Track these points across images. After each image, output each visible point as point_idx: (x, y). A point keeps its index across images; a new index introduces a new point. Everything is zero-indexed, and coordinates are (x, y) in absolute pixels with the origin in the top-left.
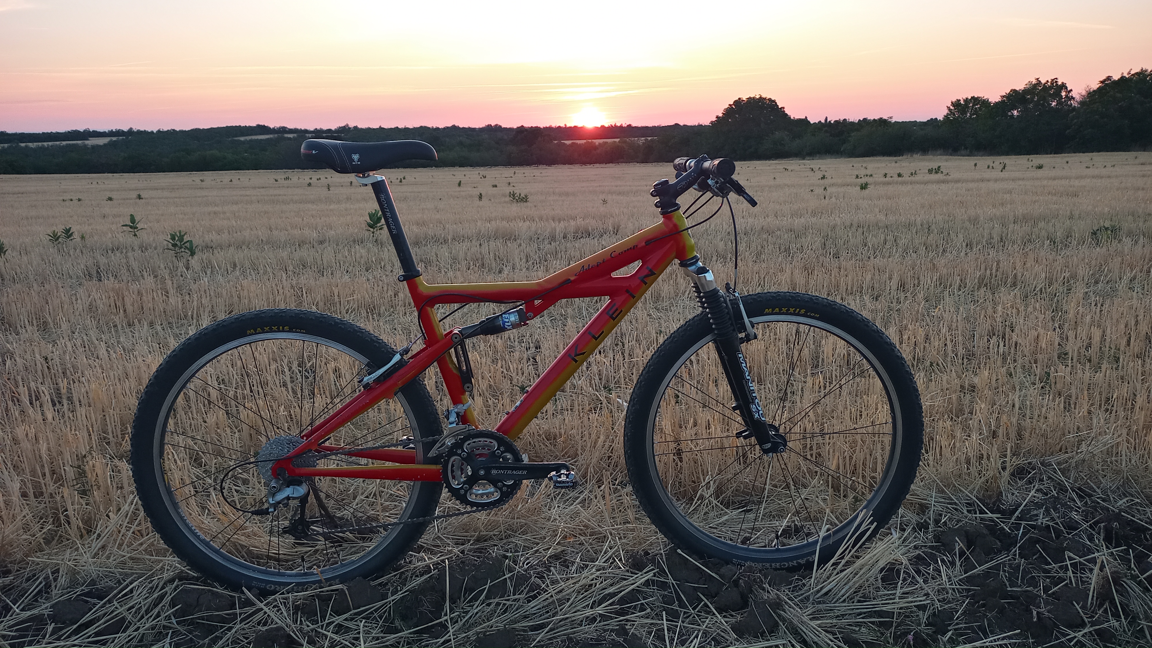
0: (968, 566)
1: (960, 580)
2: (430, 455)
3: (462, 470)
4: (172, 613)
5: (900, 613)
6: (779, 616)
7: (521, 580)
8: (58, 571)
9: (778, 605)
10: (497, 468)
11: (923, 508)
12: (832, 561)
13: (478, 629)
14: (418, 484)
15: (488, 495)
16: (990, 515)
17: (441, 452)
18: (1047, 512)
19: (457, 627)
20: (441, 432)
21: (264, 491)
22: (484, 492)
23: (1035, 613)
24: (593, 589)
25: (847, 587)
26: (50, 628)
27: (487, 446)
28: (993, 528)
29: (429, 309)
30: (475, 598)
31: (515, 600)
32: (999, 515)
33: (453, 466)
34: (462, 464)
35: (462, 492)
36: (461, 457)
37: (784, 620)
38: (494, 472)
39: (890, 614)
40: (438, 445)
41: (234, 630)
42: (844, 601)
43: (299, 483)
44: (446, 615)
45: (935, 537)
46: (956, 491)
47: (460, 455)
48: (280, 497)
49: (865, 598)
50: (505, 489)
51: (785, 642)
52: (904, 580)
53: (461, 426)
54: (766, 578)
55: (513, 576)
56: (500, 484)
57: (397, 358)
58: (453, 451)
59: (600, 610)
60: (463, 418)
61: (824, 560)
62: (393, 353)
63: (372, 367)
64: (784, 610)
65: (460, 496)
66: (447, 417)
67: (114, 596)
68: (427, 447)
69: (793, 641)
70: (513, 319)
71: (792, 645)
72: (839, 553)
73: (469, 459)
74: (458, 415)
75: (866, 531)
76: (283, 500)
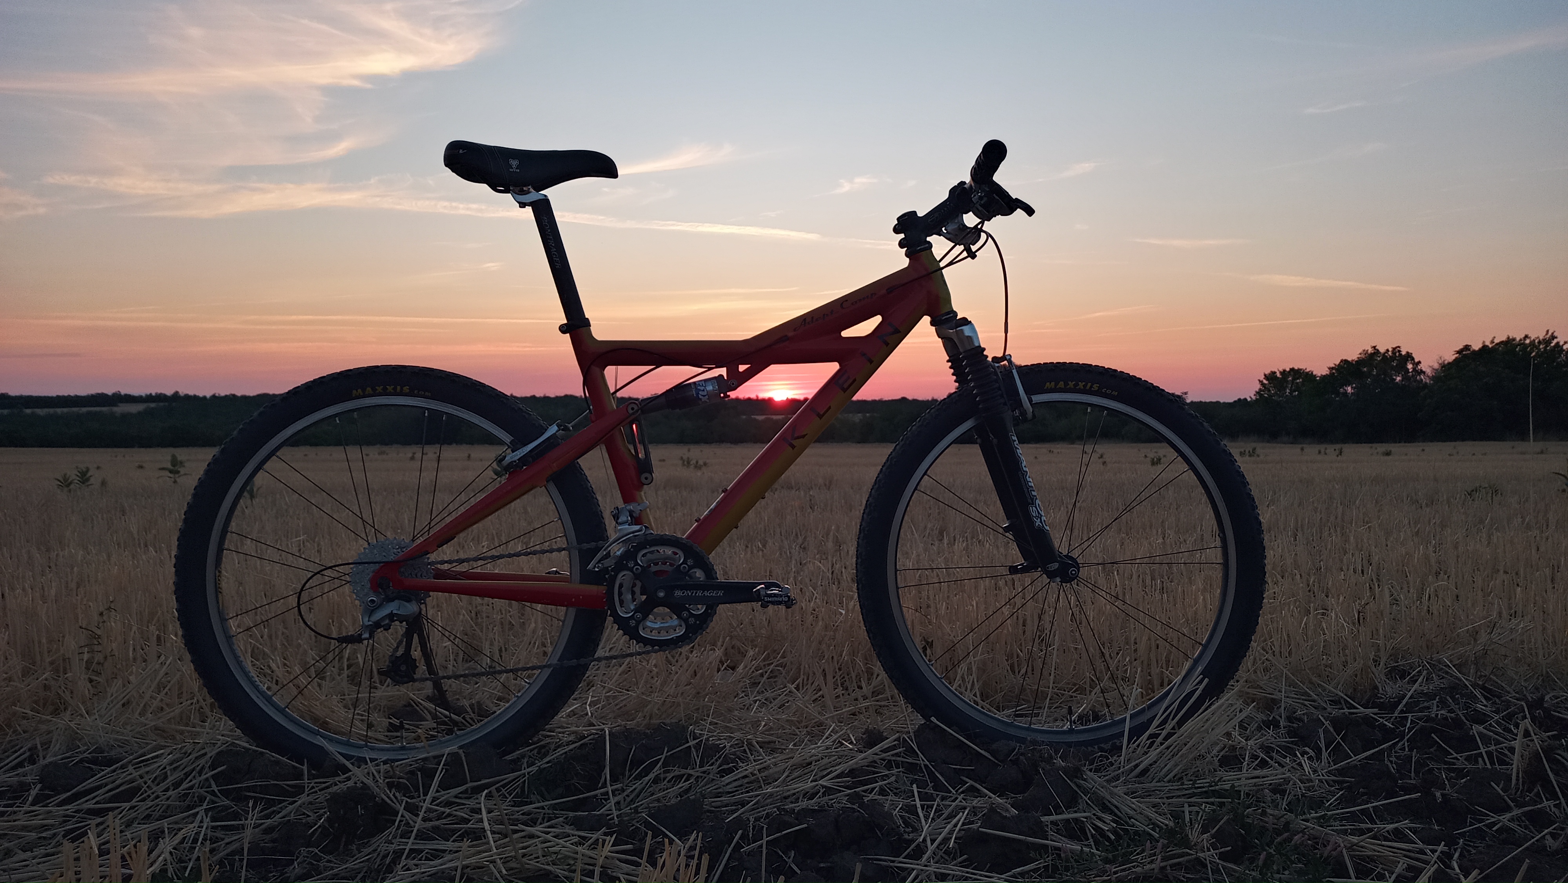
0: (1337, 754)
1: (1329, 772)
2: (589, 570)
3: (633, 593)
4: (213, 776)
6: (1079, 786)
7: (710, 751)
8: (49, 740)
9: (1076, 773)
10: (682, 588)
12: (1147, 733)
13: (650, 802)
14: (572, 611)
15: (668, 630)
16: (1363, 710)
17: (606, 566)
18: (1443, 704)
19: (619, 799)
20: (606, 539)
21: (357, 608)
22: (662, 625)
25: (1172, 763)
26: (34, 792)
27: (668, 558)
28: (1369, 721)
29: (598, 370)
30: (646, 772)
31: (704, 772)
32: (1376, 710)
33: (621, 586)
34: (634, 585)
35: (633, 623)
36: (632, 571)
37: (1085, 791)
38: (678, 593)
40: (602, 554)
41: (298, 804)
42: (1168, 781)
43: (409, 601)
44: (604, 788)
45: (1289, 732)
46: (1315, 686)
47: (631, 570)
48: (378, 617)
50: (692, 621)
51: (1086, 815)
52: (1250, 763)
53: (637, 527)
54: (1056, 752)
55: (699, 744)
56: (685, 612)
57: (552, 431)
58: (621, 563)
60: (637, 519)
61: (1137, 733)
63: (516, 446)
64: (1085, 780)
65: (630, 630)
66: (616, 517)
67: (130, 762)
68: (586, 556)
69: (1100, 814)
70: (710, 388)
71: (1100, 819)
72: (1156, 723)
73: (642, 575)
74: (631, 516)
75: (1193, 692)
76: (383, 619)
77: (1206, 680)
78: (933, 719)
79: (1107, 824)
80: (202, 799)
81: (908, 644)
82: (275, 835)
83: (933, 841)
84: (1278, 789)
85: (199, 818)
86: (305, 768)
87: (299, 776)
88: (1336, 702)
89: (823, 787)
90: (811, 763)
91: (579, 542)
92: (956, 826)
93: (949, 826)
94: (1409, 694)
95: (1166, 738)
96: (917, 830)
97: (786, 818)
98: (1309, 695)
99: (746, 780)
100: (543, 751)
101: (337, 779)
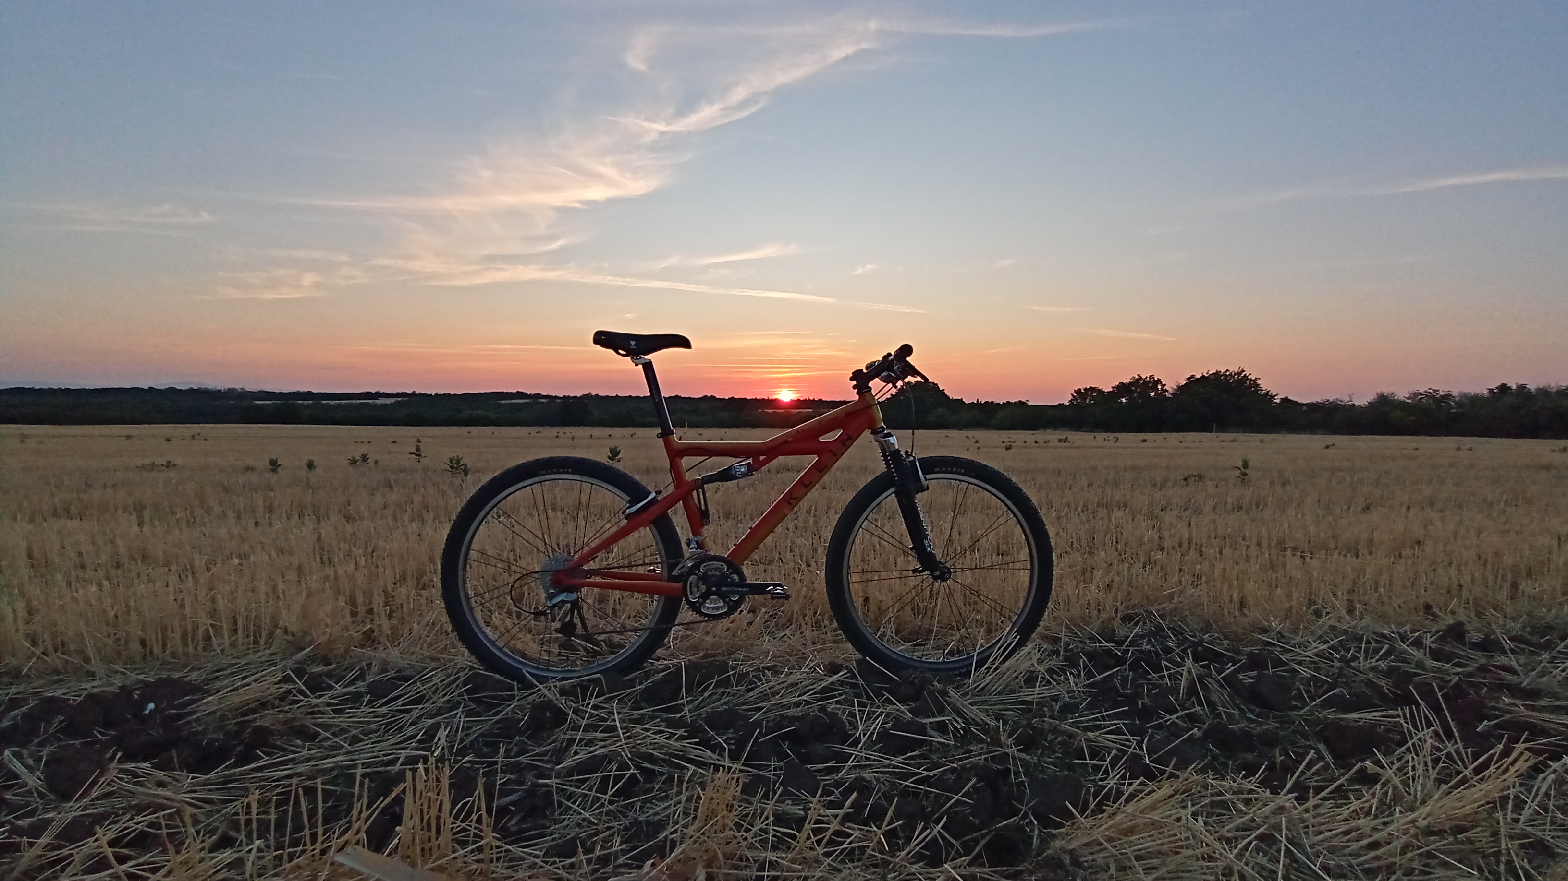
0: (1090, 675)
1: (1084, 685)
2: (673, 573)
3: (698, 588)
4: (465, 690)
5: (1038, 703)
6: (946, 701)
7: (742, 677)
8: (371, 664)
9: (945, 693)
10: (726, 586)
11: (1056, 640)
12: (985, 666)
13: (708, 709)
14: (663, 597)
15: (717, 609)
16: (1106, 644)
17: (682, 572)
18: (1149, 642)
19: (691, 706)
20: (683, 557)
21: (544, 596)
22: (714, 606)
23: (1140, 702)
24: (799, 685)
25: (997, 684)
26: (367, 699)
27: (719, 568)
28: (1109, 652)
29: (677, 459)
30: (705, 690)
31: (737, 690)
32: (1113, 645)
33: (691, 583)
34: (699, 583)
36: (697, 576)
37: (949, 704)
38: (724, 589)
39: (1031, 703)
40: (680, 566)
41: (512, 706)
42: (995, 695)
43: (572, 592)
44: (682, 699)
45: (1065, 658)
46: (1080, 628)
47: (697, 574)
48: (555, 601)
49: (1012, 692)
50: (731, 603)
51: (949, 718)
52: (1041, 682)
53: (700, 550)
54: (935, 678)
55: (735, 673)
56: (727, 600)
57: (653, 495)
58: (692, 571)
59: (804, 697)
60: (700, 545)
61: (979, 665)
62: (650, 493)
63: (632, 503)
64: (949, 697)
65: (695, 608)
66: (688, 545)
67: (417, 679)
68: (671, 568)
69: (957, 718)
70: (743, 470)
71: (956, 721)
72: (991, 660)
73: (704, 578)
74: (697, 544)
75: (1011, 643)
76: (558, 603)
77: (1019, 637)
78: (867, 658)
79: (960, 724)
80: (459, 703)
81: (854, 614)
82: (499, 726)
83: (864, 735)
84: (1055, 699)
85: (458, 716)
86: (515, 683)
87: (511, 689)
88: (1093, 639)
89: (805, 700)
90: (797, 684)
91: (668, 558)
92: (877, 725)
93: (874, 726)
94: (1132, 635)
95: (996, 669)
96: (856, 728)
97: (785, 723)
98: (1077, 634)
99: (760, 695)
100: (647, 675)
101: (533, 691)
